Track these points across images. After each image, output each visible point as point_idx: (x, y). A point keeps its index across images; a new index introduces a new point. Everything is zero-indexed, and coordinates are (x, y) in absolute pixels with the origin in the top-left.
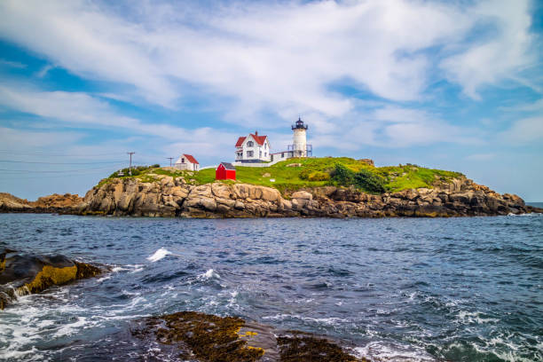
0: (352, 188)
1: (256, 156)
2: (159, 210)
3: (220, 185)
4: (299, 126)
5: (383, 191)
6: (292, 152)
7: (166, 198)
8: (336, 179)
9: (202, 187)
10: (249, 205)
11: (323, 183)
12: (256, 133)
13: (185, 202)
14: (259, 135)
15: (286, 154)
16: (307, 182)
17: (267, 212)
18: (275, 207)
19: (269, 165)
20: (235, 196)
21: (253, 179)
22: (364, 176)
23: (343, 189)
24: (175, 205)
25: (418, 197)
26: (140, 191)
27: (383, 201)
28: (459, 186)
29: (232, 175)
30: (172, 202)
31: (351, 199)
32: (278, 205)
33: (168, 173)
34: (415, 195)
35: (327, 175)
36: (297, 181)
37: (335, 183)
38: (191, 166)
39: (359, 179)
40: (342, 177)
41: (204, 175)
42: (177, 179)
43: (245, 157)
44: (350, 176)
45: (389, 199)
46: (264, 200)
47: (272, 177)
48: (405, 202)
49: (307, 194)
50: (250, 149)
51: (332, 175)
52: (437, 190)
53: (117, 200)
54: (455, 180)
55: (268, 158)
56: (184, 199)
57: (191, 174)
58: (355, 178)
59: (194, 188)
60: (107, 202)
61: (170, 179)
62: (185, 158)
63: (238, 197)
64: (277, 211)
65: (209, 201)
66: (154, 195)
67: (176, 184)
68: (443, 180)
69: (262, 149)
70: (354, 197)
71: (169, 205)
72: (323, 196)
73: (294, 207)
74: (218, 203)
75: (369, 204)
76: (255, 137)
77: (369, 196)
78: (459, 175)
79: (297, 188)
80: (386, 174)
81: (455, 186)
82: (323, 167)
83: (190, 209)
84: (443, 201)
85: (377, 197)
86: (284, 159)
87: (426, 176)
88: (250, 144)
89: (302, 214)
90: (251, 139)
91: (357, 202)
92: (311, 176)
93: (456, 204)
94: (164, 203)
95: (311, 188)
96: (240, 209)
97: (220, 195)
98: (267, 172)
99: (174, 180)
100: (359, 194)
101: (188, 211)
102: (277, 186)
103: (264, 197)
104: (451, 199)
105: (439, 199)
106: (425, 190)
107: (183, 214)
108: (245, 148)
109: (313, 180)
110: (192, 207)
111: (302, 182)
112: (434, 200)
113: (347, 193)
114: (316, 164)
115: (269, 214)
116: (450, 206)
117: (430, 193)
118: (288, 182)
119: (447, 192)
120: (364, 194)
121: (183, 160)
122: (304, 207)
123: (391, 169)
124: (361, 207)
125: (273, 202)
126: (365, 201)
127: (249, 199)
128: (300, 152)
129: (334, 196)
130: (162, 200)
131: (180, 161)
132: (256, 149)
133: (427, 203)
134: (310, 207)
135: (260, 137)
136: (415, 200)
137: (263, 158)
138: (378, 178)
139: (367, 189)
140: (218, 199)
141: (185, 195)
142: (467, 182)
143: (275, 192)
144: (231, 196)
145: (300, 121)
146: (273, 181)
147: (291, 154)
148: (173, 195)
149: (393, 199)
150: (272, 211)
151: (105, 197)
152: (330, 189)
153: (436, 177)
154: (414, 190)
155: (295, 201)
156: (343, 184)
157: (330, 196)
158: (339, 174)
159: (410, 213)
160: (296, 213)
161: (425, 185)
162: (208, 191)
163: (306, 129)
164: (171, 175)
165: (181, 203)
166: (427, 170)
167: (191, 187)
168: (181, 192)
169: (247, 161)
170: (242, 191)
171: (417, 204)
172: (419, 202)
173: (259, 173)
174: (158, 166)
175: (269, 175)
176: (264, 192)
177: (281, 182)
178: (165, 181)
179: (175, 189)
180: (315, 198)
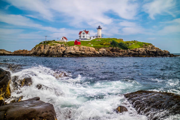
0: (118, 48)
1: (85, 38)
2: (57, 54)
3: (76, 47)
4: (99, 28)
5: (127, 49)
6: (97, 36)
7: (59, 51)
8: (113, 45)
9: (71, 47)
10: (86, 53)
11: (108, 46)
12: (85, 30)
13: (65, 52)
14: (86, 31)
15: (95, 37)
16: (103, 46)
17: (91, 55)
18: (94, 54)
19: (90, 40)
20: (81, 50)
21: (86, 45)
22: (121, 44)
23: (115, 48)
24: (62, 53)
25: (139, 51)
26: (50, 48)
27: (127, 52)
28: (151, 48)
29: (79, 43)
30: (61, 52)
31: (117, 51)
32: (95, 53)
33: (58, 43)
34: (138, 50)
35: (109, 43)
36: (100, 46)
37: (112, 46)
38: (65, 40)
39: (120, 45)
40: (115, 44)
41: (70, 43)
42: (62, 45)
43: (82, 38)
44: (117, 44)
45: (129, 51)
46: (90, 51)
47: (92, 44)
48: (135, 52)
49: (104, 50)
50: (84, 35)
51: (111, 44)
52: (144, 49)
53: (42, 51)
54: (149, 46)
55: (89, 38)
56: (65, 51)
57: (66, 43)
58: (119, 45)
59: (68, 48)
60: (39, 52)
61: (60, 45)
62: (64, 38)
63: (82, 50)
64: (95, 55)
65: (73, 52)
66: (54, 50)
67: (62, 46)
68: (146, 45)
69: (87, 35)
70: (118, 51)
71: (60, 53)
72: (108, 50)
73: (100, 53)
74: (76, 52)
75: (123, 53)
76: (85, 31)
77: (123, 50)
78: (150, 44)
79: (100, 48)
80: (128, 44)
81: (150, 48)
82: (108, 41)
83: (67, 54)
84: (147, 52)
85: (126, 51)
86: (94, 38)
87: (141, 44)
88: (84, 34)
89: (103, 56)
90: (84, 32)
91: (119, 52)
92: (104, 44)
93: (151, 53)
94: (58, 52)
95: (105, 48)
96: (83, 54)
97: (77, 50)
98: (90, 42)
99: (61, 45)
100: (120, 50)
101: (67, 55)
102: (94, 47)
103: (90, 50)
104: (149, 52)
105: (145, 52)
106: (141, 49)
107: (64, 56)
108: (82, 35)
109: (105, 45)
110: (68, 53)
111: (101, 46)
112: (144, 52)
113: (116, 49)
114: (106, 40)
115: (92, 56)
116: (149, 54)
117: (142, 50)
118: (97, 46)
119: (148, 49)
120: (121, 50)
121: (63, 39)
122: (103, 53)
123: (129, 42)
124: (121, 54)
125: (93, 52)
126: (122, 52)
127: (86, 51)
128: (100, 36)
129: (112, 50)
130: (57, 51)
131: (62, 39)
132: (86, 35)
133: (142, 53)
134: (105, 54)
135: (87, 31)
136: (138, 52)
137: (88, 38)
138: (126, 45)
139: (122, 48)
140: (76, 51)
141: (65, 50)
142: (153, 46)
143: (94, 49)
144: (80, 50)
145: (99, 26)
146: (92, 45)
147: (96, 37)
148: (61, 50)
149: (131, 51)
150: (93, 55)
151: (38, 50)
152: (111, 48)
153: (144, 44)
154: (138, 48)
155: (100, 52)
156: (115, 47)
157: (111, 50)
158: (113, 43)
159: (137, 56)
160: (101, 56)
161: (140, 47)
162: (72, 49)
163: (101, 29)
164: (59, 43)
165: (64, 52)
166: (140, 42)
167: (67, 47)
168: (64, 49)
169: (83, 39)
170: (83, 48)
171: (139, 53)
172: (139, 52)
173: (87, 43)
174: (55, 40)
175: (90, 44)
176: (90, 49)
177: (95, 46)
178: (58, 45)
179: (61, 48)
180: (106, 51)
